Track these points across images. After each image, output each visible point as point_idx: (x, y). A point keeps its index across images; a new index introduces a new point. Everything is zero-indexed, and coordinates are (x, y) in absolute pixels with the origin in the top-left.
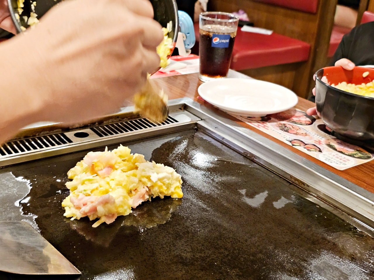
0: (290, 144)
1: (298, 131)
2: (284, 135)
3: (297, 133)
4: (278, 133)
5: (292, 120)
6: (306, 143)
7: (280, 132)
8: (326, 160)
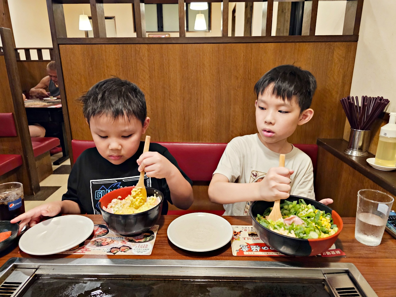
0: (112, 254)
1: (107, 241)
2: (103, 249)
3: (108, 243)
4: (99, 250)
5: (97, 235)
6: (119, 247)
7: (99, 249)
8: (138, 253)
